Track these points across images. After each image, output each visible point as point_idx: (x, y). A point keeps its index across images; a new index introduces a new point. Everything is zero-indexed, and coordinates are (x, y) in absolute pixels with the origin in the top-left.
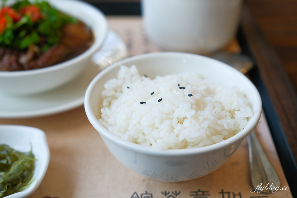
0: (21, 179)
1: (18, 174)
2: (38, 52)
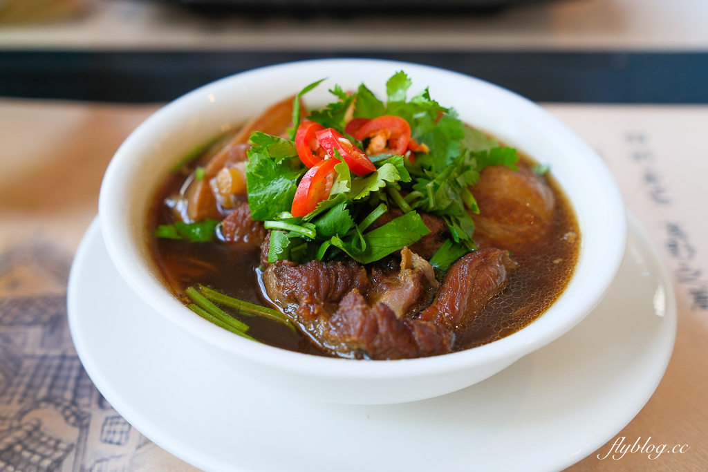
2: (431, 275)
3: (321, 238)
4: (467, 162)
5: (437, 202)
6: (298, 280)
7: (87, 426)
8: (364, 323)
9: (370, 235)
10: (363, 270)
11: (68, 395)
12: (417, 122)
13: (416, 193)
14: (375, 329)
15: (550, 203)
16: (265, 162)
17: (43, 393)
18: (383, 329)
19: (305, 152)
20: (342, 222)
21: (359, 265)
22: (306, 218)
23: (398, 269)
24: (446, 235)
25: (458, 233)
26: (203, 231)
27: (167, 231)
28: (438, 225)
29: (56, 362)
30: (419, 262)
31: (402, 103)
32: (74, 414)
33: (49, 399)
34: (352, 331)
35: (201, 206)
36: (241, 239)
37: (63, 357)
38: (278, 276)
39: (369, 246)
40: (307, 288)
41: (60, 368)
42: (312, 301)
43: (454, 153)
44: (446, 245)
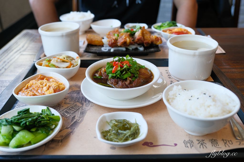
0: (136, 133)
1: (134, 131)
2: (132, 81)
3: (116, 76)
4: (137, 67)
5: (133, 72)
6: (113, 81)
7: (83, 105)
8: (122, 84)
9: (123, 76)
10: (122, 80)
11: (80, 101)
12: (130, 62)
13: (130, 71)
14: (123, 85)
15: (150, 73)
16: (109, 66)
17: (77, 101)
18: (124, 85)
19: (114, 65)
20: (119, 73)
21: (122, 79)
22: (114, 73)
23: (127, 80)
24: (134, 76)
25: (136, 76)
26: (100, 77)
27: (95, 77)
28: (133, 75)
29: (79, 97)
30: (130, 79)
31: (128, 59)
32: (81, 103)
33: (78, 102)
34: (120, 86)
35: (100, 74)
36: (105, 78)
37: (80, 97)
38: (110, 81)
39: (123, 77)
40: (114, 81)
41: (79, 98)
42: (115, 83)
43: (135, 66)
44: (134, 77)
